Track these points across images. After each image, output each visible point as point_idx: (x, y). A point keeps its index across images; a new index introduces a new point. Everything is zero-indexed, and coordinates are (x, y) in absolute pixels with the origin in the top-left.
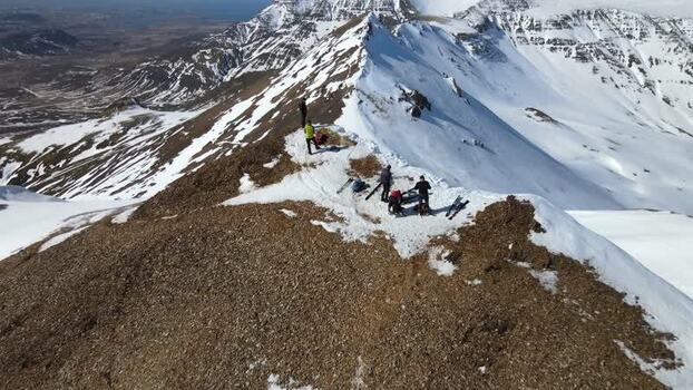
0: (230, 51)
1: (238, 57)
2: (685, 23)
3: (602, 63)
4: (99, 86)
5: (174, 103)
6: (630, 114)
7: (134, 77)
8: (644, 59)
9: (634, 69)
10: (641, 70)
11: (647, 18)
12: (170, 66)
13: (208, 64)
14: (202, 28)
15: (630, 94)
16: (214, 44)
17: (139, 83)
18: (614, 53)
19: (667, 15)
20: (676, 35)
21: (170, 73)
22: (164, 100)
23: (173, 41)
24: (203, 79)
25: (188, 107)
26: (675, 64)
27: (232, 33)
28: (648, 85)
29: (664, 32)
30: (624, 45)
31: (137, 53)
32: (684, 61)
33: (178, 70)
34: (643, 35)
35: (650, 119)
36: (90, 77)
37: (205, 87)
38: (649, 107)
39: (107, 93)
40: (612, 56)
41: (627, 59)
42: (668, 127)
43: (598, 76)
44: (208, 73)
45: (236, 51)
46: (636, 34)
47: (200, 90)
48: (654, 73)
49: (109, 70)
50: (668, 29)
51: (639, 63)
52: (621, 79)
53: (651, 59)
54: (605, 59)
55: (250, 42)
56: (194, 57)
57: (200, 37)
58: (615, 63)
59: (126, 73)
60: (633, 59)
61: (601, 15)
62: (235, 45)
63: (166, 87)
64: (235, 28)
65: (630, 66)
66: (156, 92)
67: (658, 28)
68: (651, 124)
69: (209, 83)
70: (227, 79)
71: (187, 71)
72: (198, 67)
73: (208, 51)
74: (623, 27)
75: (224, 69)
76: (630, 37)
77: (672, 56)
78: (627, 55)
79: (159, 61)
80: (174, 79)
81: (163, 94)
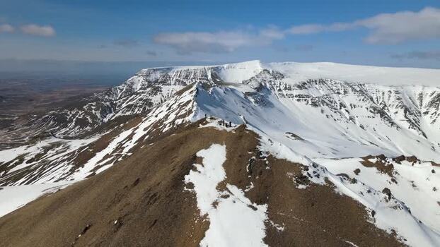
0: (108, 103)
1: (113, 107)
2: (366, 86)
3: (325, 108)
4: (19, 127)
5: (70, 136)
6: (343, 135)
7: (44, 121)
8: (348, 105)
9: (343, 110)
10: (347, 111)
11: (346, 83)
12: (69, 113)
13: (94, 112)
14: (88, 90)
15: (342, 124)
16: (97, 100)
17: (48, 124)
18: (331, 102)
19: (356, 81)
20: (362, 92)
21: (68, 117)
22: (64, 134)
23: (70, 98)
24: (90, 121)
25: (81, 137)
26: (364, 107)
27: (109, 93)
28: (351, 119)
29: (356, 91)
30: (336, 97)
31: (44, 106)
32: (369, 105)
33: (74, 116)
34: (345, 92)
35: (353, 137)
36: (12, 121)
37: (92, 125)
38: (354, 131)
39: (25, 131)
40: (330, 104)
41: (338, 105)
42: (364, 142)
43: (325, 114)
44: (94, 117)
45: (112, 104)
46: (342, 92)
47: (88, 127)
48: (354, 112)
49: (27, 116)
50: (358, 89)
51: (345, 107)
52: (337, 116)
53: (351, 105)
54: (327, 105)
55: (120, 98)
56: (85, 107)
57: (87, 96)
58: (333, 107)
59: (38, 118)
60: (342, 105)
61: (322, 82)
62: (111, 100)
63: (65, 126)
64: (110, 90)
65: (341, 109)
66: (59, 130)
67: (353, 89)
68: (356, 140)
69: (94, 123)
70: (106, 120)
71: (80, 116)
72: (87, 113)
73: (94, 104)
74: (334, 88)
75: (104, 114)
76: (339, 93)
77: (362, 103)
78: (338, 103)
79: (61, 110)
80: (71, 121)
81: (63, 131)
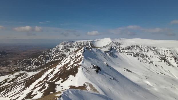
0: (48, 56)
1: (50, 57)
2: (157, 48)
4: (11, 65)
5: (32, 69)
6: (148, 69)
7: (22, 63)
8: (149, 56)
9: (147, 58)
10: (149, 59)
11: (148, 47)
12: (32, 60)
13: (42, 59)
14: (41, 50)
15: (148, 64)
16: (44, 54)
17: (23, 64)
18: (142, 55)
19: (152, 46)
20: (155, 51)
21: (32, 61)
22: (29, 68)
23: (34, 53)
24: (40, 63)
25: (35, 70)
26: (157, 57)
27: (49, 51)
28: (151, 62)
29: (152, 50)
30: (144, 53)
31: (24, 56)
32: (158, 56)
33: (34, 61)
34: (148, 51)
35: (153, 70)
36: (9, 63)
37: (41, 65)
38: (153, 67)
39: (14, 67)
40: (142, 56)
41: (145, 56)
42: (158, 72)
43: (139, 60)
44: (42, 61)
45: (50, 56)
46: (146, 51)
47: (39, 66)
48: (152, 59)
49: (15, 61)
50: (153, 49)
51: (148, 57)
52: (145, 61)
53: (151, 56)
54: (140, 56)
55: (53, 53)
56: (38, 57)
57: (40, 52)
58: (143, 57)
59: (20, 62)
60: (146, 56)
61: (137, 46)
62: (49, 54)
63: (30, 65)
64: (50, 50)
65: (146, 58)
66: (27, 66)
67: (151, 49)
68: (154, 72)
69: (42, 64)
70: (47, 62)
71: (36, 61)
72: (39, 60)
73: (42, 56)
74: (143, 49)
75: (46, 60)
76: (145, 51)
77: (155, 55)
78: (145, 55)
79: (29, 58)
80: (33, 63)
81: (29, 67)
